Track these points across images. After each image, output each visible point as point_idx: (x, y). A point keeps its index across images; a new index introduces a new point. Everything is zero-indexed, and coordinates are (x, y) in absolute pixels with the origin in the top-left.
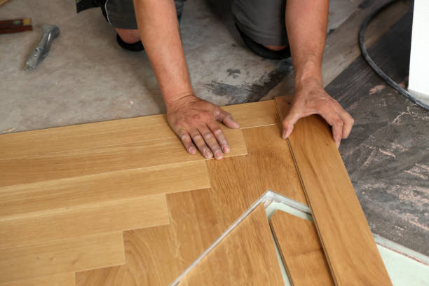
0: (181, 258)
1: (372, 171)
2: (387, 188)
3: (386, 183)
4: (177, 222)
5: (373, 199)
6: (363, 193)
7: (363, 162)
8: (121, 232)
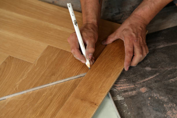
0: (17, 86)
1: (169, 87)
2: (166, 103)
3: (169, 99)
4: (37, 64)
5: (151, 105)
6: (150, 98)
7: (170, 79)
8: (8, 56)
